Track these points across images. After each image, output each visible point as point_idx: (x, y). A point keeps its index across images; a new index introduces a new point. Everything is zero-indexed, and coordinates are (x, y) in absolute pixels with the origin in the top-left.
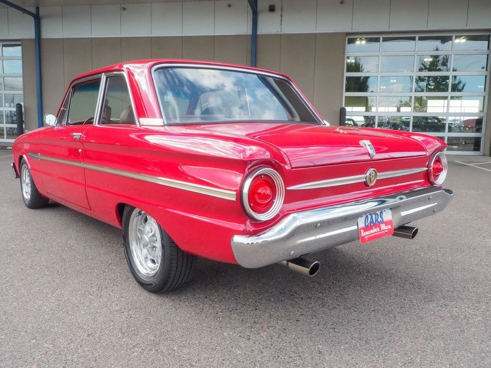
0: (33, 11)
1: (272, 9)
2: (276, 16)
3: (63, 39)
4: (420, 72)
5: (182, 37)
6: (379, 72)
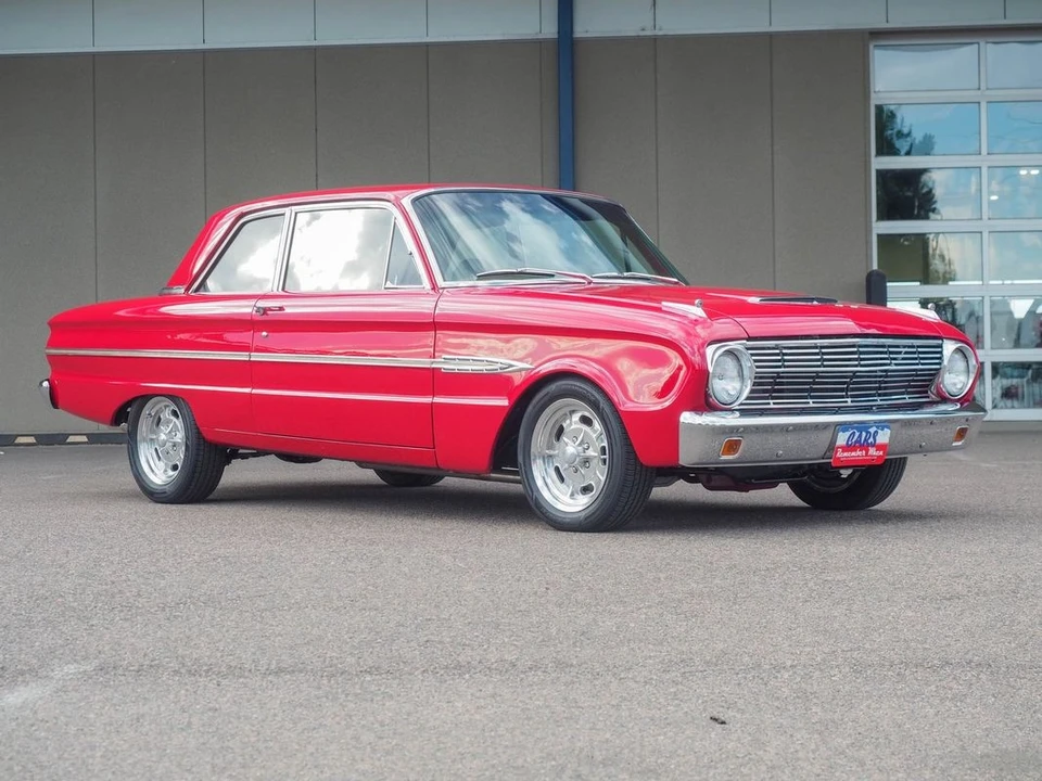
6: (984, 151)
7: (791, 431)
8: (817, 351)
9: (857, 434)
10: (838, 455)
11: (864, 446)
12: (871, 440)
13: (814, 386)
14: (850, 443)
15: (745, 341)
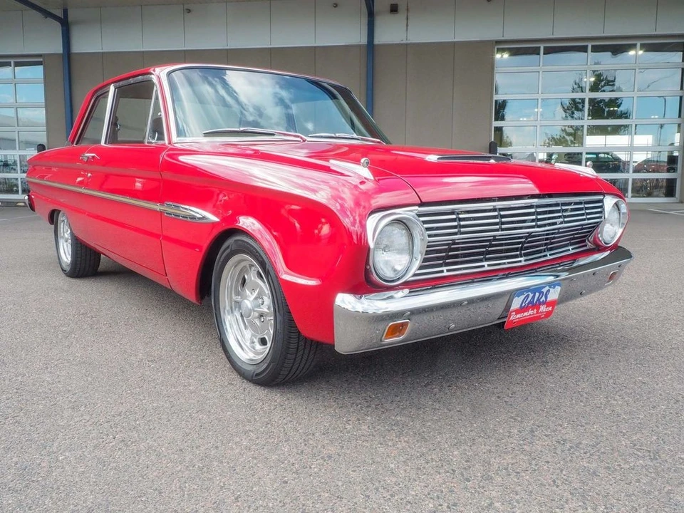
0: (59, 13)
1: (394, 9)
2: (399, 18)
3: (103, 53)
4: (593, 93)
5: (270, 49)
6: (540, 92)
8: (496, 213)
9: (531, 295)
10: (512, 318)
11: (536, 305)
12: (543, 298)
13: (490, 249)
14: (523, 305)
15: (416, 208)
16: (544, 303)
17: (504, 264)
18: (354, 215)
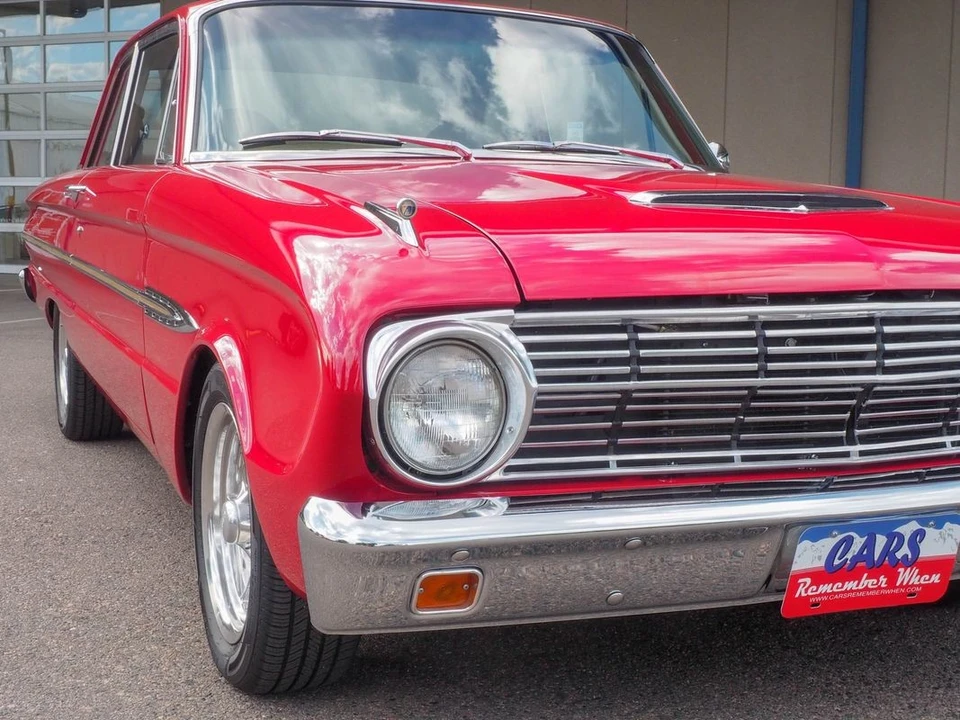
7: (632, 549)
8: (752, 334)
9: (859, 542)
10: (801, 591)
11: (888, 567)
12: (905, 550)
13: (748, 419)
14: (837, 562)
15: (509, 312)
16: (907, 563)
17: (808, 456)
18: (350, 323)
